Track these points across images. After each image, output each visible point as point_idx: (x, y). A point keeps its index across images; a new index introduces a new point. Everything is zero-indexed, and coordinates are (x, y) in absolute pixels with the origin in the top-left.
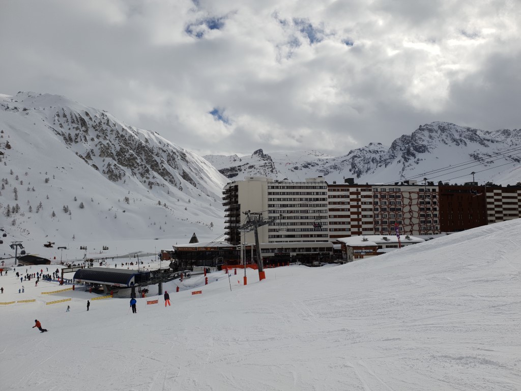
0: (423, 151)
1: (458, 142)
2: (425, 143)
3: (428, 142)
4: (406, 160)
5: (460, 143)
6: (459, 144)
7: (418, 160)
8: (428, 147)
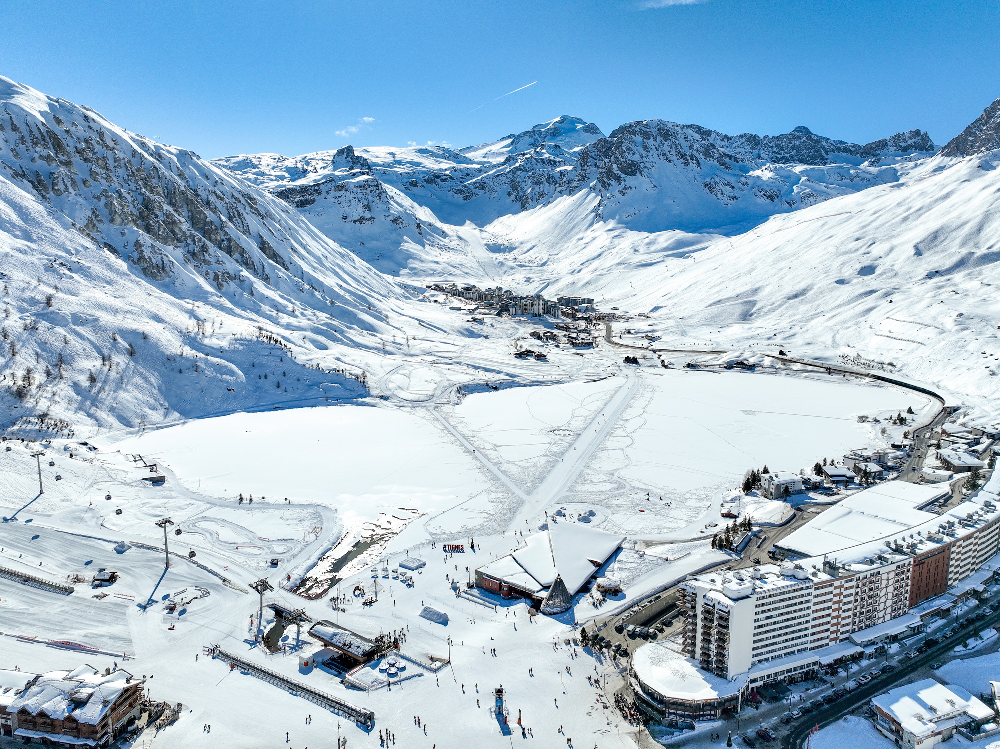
0: (633, 174)
1: (687, 160)
2: (637, 158)
3: (642, 157)
4: (605, 186)
5: (691, 161)
6: (689, 163)
7: (625, 189)
8: (642, 165)
